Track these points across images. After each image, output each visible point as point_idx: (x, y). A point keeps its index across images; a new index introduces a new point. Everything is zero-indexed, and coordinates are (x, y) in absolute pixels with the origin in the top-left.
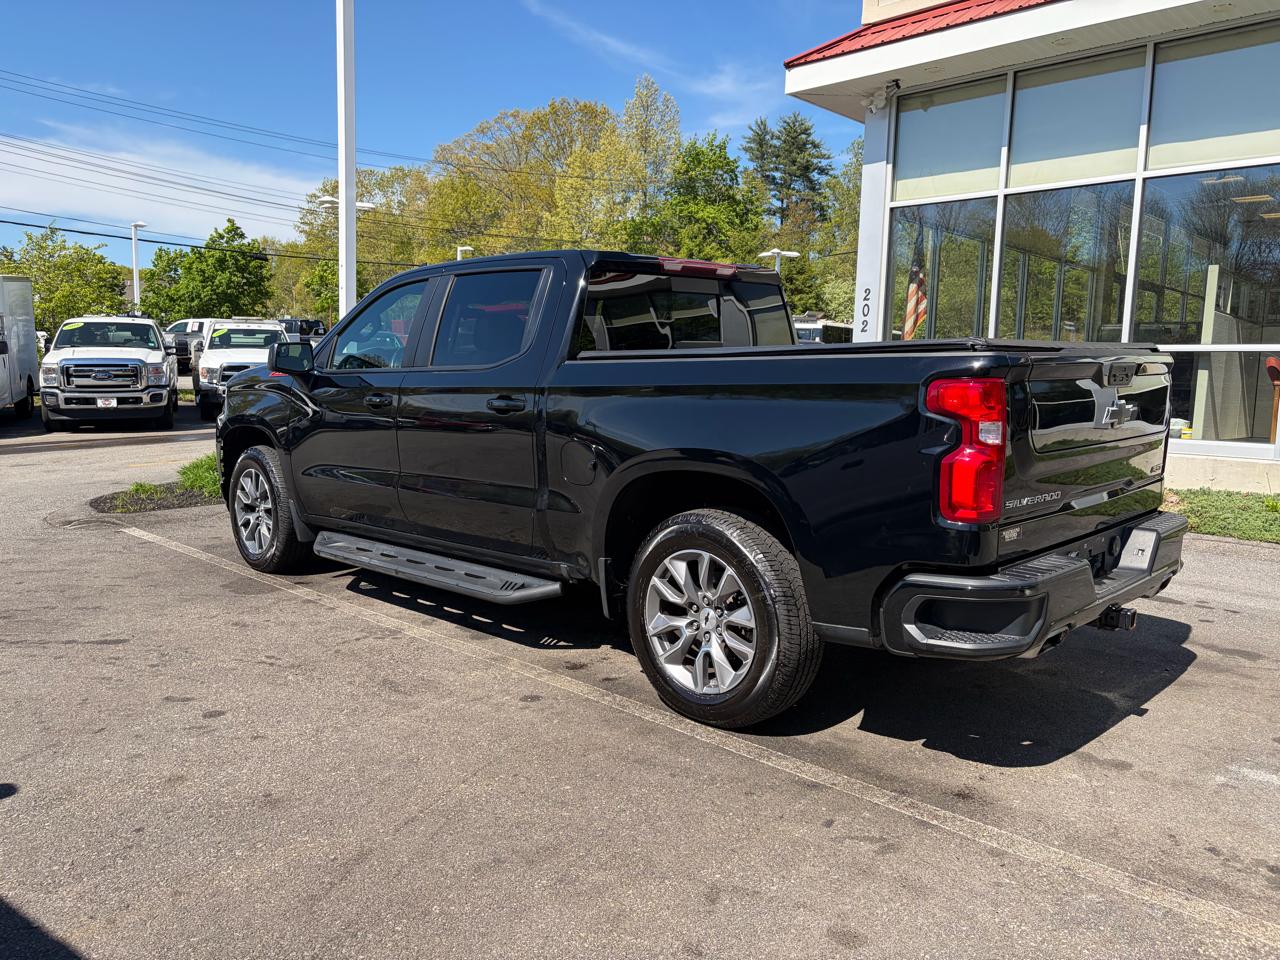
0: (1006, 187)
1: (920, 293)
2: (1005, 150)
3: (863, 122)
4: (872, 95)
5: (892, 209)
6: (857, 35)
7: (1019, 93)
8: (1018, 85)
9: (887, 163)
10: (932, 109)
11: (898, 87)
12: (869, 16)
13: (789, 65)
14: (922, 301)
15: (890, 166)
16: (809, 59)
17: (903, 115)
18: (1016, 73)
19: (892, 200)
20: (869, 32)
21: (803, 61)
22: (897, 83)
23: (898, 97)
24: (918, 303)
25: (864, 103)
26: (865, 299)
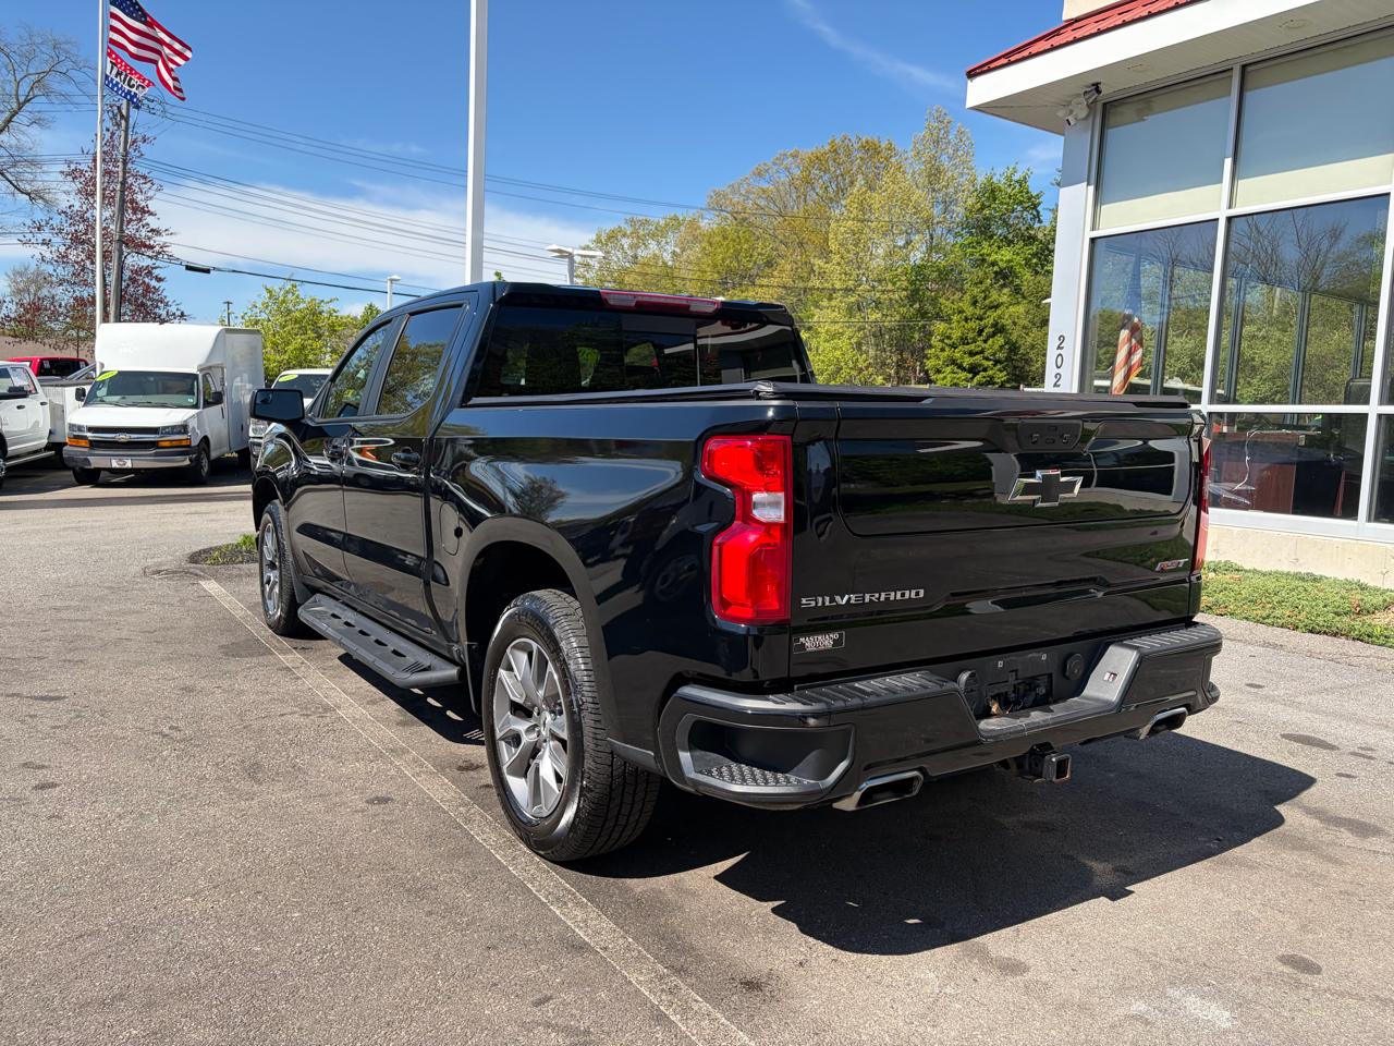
0: (1230, 207)
1: (1134, 341)
2: (1228, 162)
3: (1063, 135)
4: (1069, 103)
5: (1093, 240)
6: (1056, 33)
7: (1248, 95)
8: (1248, 84)
9: (1088, 184)
10: (1151, 119)
11: (1098, 91)
12: (1069, 13)
13: (972, 74)
14: (1135, 351)
15: (1092, 188)
16: (992, 66)
17: (1110, 132)
18: (1244, 67)
19: (1093, 229)
20: (1071, 28)
21: (986, 68)
22: (1097, 87)
23: (1105, 104)
24: (1130, 354)
25: (1061, 114)
26: (1059, 348)
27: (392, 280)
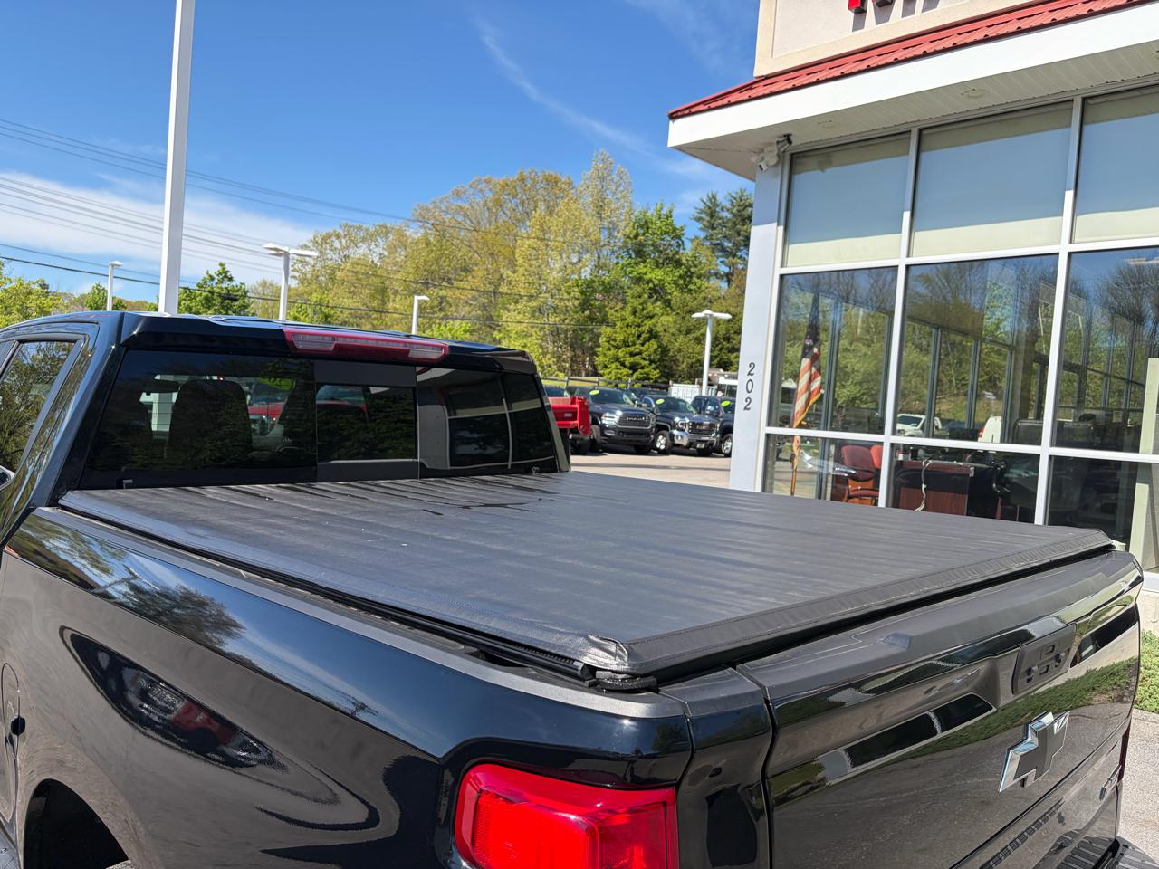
0: (908, 256)
1: (814, 369)
2: (907, 215)
3: (754, 181)
4: (763, 151)
5: (782, 277)
6: (749, 87)
7: (923, 155)
8: (924, 146)
9: (778, 225)
10: (828, 171)
11: (790, 142)
12: (761, 69)
13: (674, 116)
14: (815, 378)
15: (781, 229)
16: (693, 110)
17: (797, 178)
18: (921, 130)
19: (782, 266)
20: (762, 84)
21: (687, 112)
22: (788, 138)
23: (792, 154)
24: (811, 380)
25: (754, 159)
26: (749, 374)
27: (113, 266)
